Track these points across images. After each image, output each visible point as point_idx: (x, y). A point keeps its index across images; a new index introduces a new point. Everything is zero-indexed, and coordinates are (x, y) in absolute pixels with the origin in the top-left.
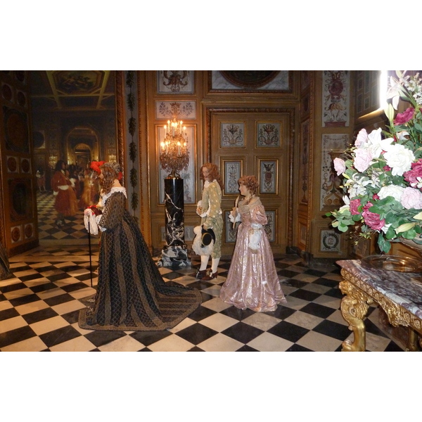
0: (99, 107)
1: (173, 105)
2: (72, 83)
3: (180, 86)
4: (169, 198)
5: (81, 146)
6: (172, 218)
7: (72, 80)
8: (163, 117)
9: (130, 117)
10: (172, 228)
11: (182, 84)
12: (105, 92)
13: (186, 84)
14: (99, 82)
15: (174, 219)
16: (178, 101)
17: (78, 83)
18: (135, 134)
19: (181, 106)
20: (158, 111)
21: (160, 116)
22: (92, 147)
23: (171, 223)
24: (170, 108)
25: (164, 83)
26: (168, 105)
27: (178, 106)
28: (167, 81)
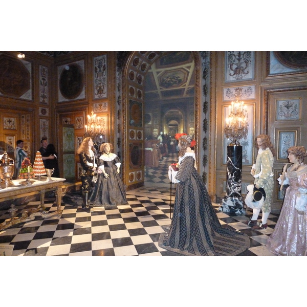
0: (185, 95)
1: (237, 90)
2: (169, 81)
3: (243, 75)
4: (230, 160)
5: (173, 122)
6: (232, 175)
7: (169, 80)
8: (229, 99)
9: (204, 101)
10: (232, 184)
11: (244, 73)
12: (190, 84)
13: (248, 73)
14: (186, 79)
15: (233, 176)
16: (240, 87)
17: (172, 81)
18: (208, 113)
19: (243, 90)
20: (225, 95)
21: (226, 98)
22: (179, 123)
23: (231, 179)
24: (234, 92)
25: (230, 75)
26: (233, 90)
27: (241, 90)
28: (232, 72)
